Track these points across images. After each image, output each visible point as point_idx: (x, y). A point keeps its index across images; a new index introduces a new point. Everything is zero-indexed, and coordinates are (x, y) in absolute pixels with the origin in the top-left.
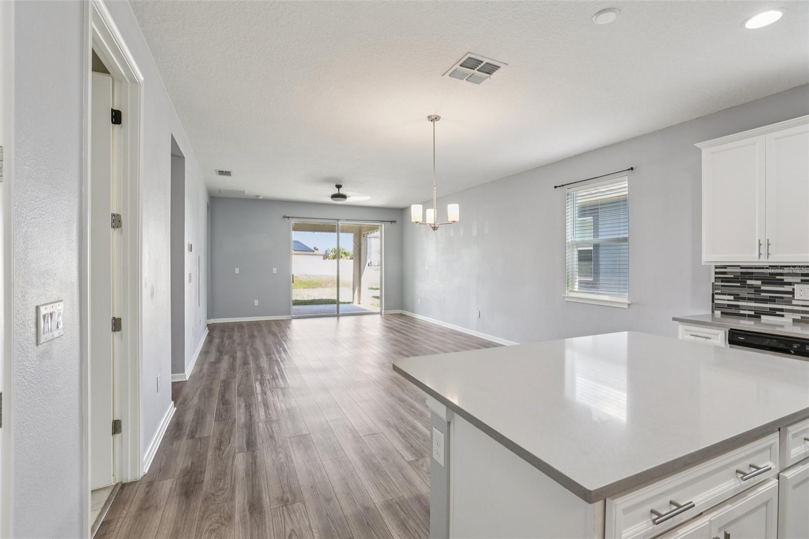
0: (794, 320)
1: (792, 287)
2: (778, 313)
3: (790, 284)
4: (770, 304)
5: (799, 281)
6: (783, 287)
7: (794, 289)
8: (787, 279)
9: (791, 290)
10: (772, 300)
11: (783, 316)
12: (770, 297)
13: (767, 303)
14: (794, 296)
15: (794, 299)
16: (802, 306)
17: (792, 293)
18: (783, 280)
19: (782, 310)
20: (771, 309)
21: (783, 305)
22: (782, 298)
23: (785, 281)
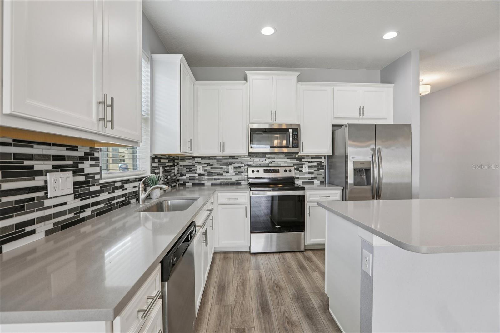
0: (48, 233)
1: (44, 178)
2: (28, 229)
3: (40, 173)
4: (16, 216)
5: (50, 168)
6: (34, 179)
7: (46, 182)
8: (39, 165)
9: (42, 183)
10: (19, 208)
11: (33, 232)
12: (17, 202)
13: (12, 217)
14: (46, 193)
15: (46, 198)
16: (55, 206)
17: (44, 188)
18: (32, 167)
19: (32, 222)
20: (18, 226)
21: (33, 211)
22: (32, 199)
23: (36, 168)
